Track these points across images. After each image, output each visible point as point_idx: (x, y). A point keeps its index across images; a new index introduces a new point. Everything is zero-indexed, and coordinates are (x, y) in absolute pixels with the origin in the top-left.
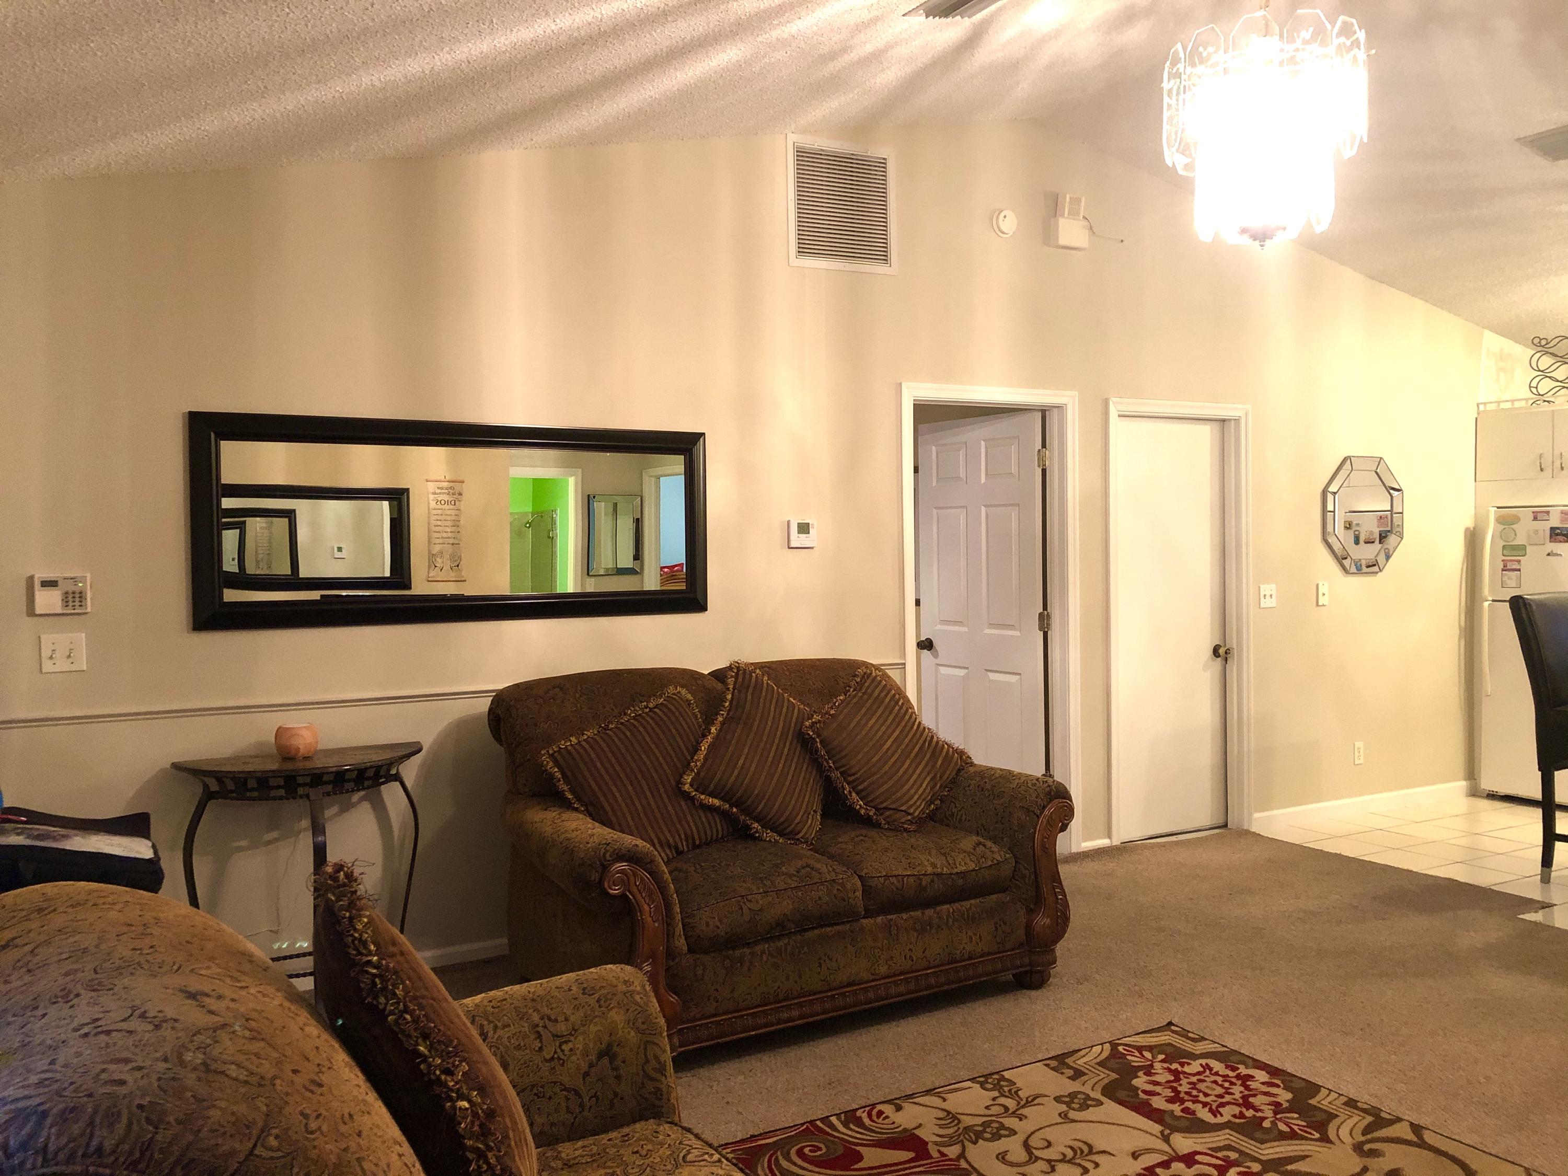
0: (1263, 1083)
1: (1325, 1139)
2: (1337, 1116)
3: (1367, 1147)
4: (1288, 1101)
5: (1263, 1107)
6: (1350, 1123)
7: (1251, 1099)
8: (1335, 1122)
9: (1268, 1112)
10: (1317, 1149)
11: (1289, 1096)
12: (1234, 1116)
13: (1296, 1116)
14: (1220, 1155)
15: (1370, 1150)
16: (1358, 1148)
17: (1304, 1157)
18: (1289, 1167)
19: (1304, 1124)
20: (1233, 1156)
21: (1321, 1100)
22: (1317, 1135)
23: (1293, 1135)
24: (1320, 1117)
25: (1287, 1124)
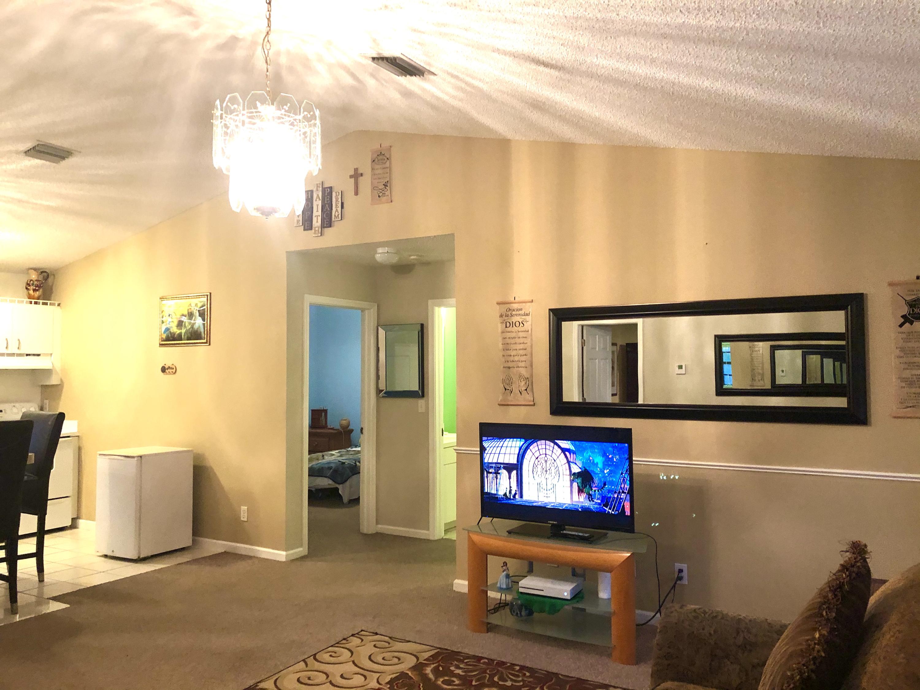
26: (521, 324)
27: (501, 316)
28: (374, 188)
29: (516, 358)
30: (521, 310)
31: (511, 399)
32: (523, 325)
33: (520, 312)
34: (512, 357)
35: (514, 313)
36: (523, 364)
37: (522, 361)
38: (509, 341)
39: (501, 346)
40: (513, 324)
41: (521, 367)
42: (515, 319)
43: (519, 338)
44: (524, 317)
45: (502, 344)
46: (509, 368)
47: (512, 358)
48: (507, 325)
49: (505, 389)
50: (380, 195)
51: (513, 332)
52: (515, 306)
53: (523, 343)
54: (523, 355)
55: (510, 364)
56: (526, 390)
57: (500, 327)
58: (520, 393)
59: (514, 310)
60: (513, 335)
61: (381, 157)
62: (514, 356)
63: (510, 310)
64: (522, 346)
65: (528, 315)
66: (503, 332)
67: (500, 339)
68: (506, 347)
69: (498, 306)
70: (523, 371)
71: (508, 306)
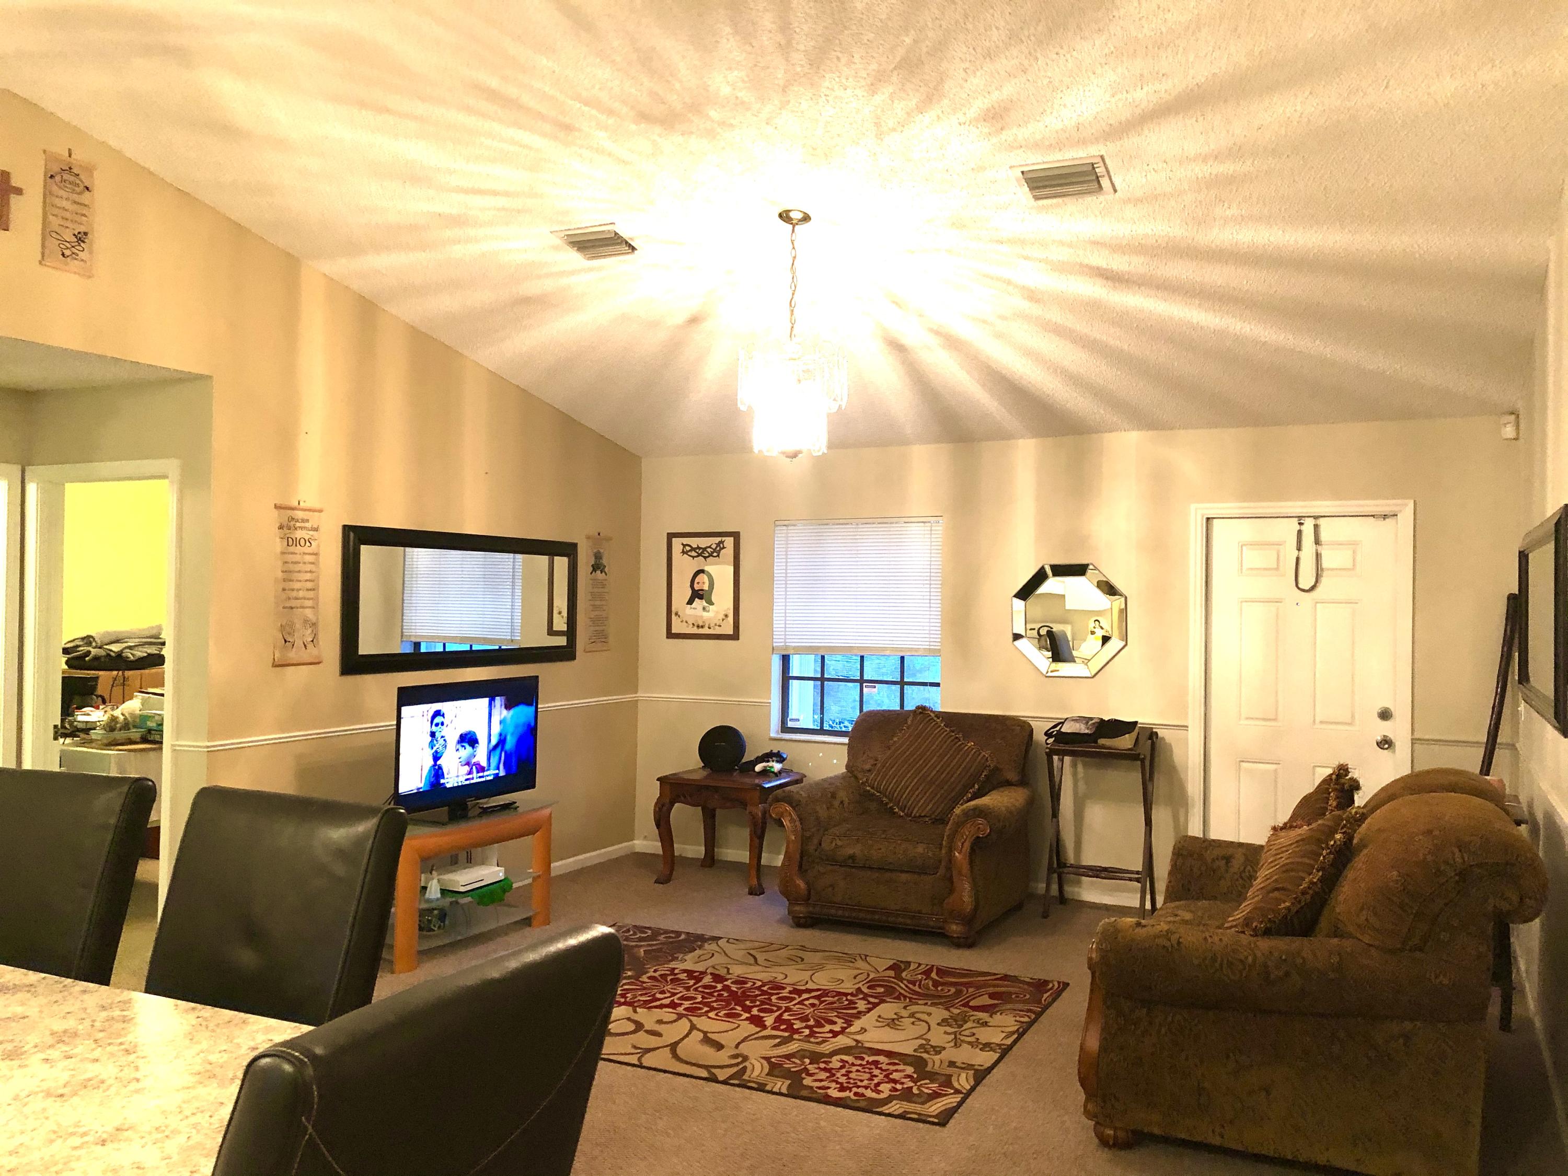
0: (829, 1088)
1: (767, 1059)
2: (767, 1075)
3: (740, 1059)
4: (804, 1078)
5: (817, 1071)
6: (756, 1073)
7: (828, 1074)
8: (766, 1070)
9: (812, 1068)
10: (768, 1052)
11: (805, 1082)
12: (830, 1062)
13: (792, 1070)
14: (821, 1039)
15: (738, 1058)
16: (745, 1058)
17: (775, 1046)
18: (779, 1040)
19: (785, 1066)
20: (812, 1040)
21: (782, 1085)
22: (773, 1060)
23: (788, 1057)
24: (776, 1072)
25: (794, 1063)
26: (308, 544)
27: (281, 527)
28: (47, 232)
29: (301, 594)
30: (307, 521)
31: (293, 655)
32: (309, 545)
33: (307, 525)
34: (295, 592)
35: (298, 524)
36: (309, 603)
37: (308, 599)
38: (291, 567)
39: (280, 575)
40: (296, 542)
41: (307, 607)
42: (299, 534)
43: (305, 563)
44: (311, 533)
45: (283, 572)
46: (292, 608)
47: (294, 594)
48: (291, 542)
49: (286, 641)
50: (67, 252)
51: (296, 554)
52: (300, 514)
53: (311, 572)
54: (311, 590)
55: (293, 603)
56: (312, 641)
57: (278, 545)
58: (305, 646)
59: (297, 521)
60: (297, 558)
61: (66, 176)
62: (298, 590)
63: (293, 519)
64: (308, 576)
65: (316, 530)
66: (283, 553)
67: (280, 563)
68: (288, 575)
69: (276, 512)
70: (309, 613)
71: (290, 513)
